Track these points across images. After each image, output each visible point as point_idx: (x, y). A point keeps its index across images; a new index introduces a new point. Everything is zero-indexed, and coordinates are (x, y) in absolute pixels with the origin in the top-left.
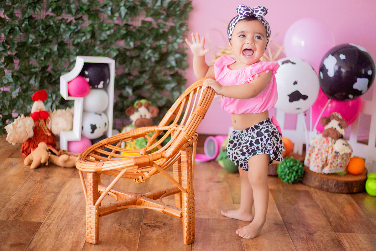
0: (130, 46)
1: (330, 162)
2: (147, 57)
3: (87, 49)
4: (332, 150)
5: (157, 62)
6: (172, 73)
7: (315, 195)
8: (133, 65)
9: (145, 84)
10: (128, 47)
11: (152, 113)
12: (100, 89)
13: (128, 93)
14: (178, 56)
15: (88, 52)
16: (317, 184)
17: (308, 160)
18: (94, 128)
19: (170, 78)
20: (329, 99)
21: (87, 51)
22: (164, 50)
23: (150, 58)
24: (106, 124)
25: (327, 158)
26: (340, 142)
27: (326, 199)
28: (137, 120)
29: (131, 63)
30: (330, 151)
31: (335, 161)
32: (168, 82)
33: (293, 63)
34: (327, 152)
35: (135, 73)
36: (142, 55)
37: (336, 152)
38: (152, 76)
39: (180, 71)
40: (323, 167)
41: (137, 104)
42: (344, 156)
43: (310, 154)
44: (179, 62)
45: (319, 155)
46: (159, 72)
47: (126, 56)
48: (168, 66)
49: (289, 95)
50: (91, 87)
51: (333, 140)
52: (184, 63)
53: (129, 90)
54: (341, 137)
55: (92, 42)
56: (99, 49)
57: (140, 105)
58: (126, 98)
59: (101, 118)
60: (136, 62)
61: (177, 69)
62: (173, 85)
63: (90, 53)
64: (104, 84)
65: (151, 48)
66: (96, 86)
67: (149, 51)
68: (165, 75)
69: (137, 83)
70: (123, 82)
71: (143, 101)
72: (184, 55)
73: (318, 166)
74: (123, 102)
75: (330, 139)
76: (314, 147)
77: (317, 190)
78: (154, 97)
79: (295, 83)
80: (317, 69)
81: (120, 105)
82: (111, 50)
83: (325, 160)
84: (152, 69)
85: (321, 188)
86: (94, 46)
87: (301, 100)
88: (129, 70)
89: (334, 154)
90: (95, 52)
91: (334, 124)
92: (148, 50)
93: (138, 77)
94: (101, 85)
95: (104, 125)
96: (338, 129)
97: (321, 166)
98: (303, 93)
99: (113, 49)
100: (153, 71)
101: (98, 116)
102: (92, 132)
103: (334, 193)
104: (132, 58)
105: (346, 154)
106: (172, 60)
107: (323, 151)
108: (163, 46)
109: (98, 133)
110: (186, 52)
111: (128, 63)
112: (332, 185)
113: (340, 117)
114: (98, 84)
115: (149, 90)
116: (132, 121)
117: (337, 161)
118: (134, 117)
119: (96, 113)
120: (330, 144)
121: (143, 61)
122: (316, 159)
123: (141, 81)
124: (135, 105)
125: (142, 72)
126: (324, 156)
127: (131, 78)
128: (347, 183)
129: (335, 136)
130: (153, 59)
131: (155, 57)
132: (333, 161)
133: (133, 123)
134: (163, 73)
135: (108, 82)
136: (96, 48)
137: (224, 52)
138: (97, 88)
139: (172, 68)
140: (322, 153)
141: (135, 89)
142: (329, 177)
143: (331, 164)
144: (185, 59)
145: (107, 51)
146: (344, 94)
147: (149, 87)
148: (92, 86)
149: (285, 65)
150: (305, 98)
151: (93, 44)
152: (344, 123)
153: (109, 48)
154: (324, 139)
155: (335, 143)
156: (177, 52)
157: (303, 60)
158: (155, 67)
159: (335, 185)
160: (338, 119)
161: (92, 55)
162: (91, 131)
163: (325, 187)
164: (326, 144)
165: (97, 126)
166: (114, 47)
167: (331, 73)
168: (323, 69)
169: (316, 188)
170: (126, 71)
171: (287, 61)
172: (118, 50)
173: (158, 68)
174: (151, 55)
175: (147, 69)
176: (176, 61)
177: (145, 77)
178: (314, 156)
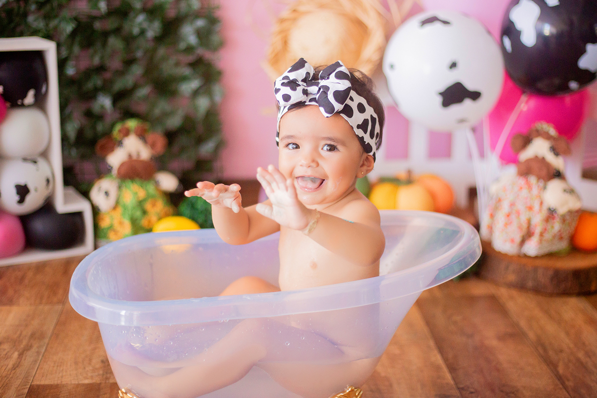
0: (99, 9)
1: (538, 231)
2: (136, 31)
3: (11, 21)
4: (541, 203)
5: (160, 39)
6: (191, 58)
7: (511, 306)
8: (109, 50)
9: (136, 87)
10: (94, 13)
11: (153, 146)
12: (29, 106)
13: (102, 107)
14: (200, 23)
15: (14, 28)
16: (512, 277)
17: (491, 228)
18: (23, 191)
19: (187, 71)
20: (523, 92)
21: (12, 25)
22: (171, 13)
23: (143, 32)
24: (48, 181)
25: (529, 222)
26: (555, 186)
27: (538, 313)
28: (122, 165)
29: (104, 44)
30: (536, 207)
31: (549, 227)
32: (184, 79)
33: (445, 23)
34: (530, 208)
35: (115, 64)
36: (126, 26)
37: (549, 209)
38: (151, 69)
39: (208, 55)
40: (523, 242)
41: (120, 131)
42: (568, 217)
43: (492, 216)
44: (204, 36)
45: (513, 217)
46: (165, 59)
47: (93, 31)
48: (182, 46)
49: (441, 94)
50: (8, 104)
51: (541, 184)
52: (215, 39)
53: (105, 102)
54: (558, 175)
55: (19, 7)
56: (35, 21)
57: (127, 133)
58: (100, 117)
59: (38, 170)
60: (114, 42)
61: (200, 51)
62: (194, 84)
63: (19, 29)
64: (36, 96)
65: (144, 10)
66: (19, 102)
67: (141, 18)
68: (177, 64)
69: (119, 85)
70: (90, 85)
71: (132, 124)
72: (213, 21)
73: (512, 241)
74: (94, 127)
75: (533, 180)
76: (500, 200)
77: (514, 293)
78: (157, 111)
79: (453, 65)
80: (497, 31)
81: (89, 134)
82: (60, 22)
83: (525, 226)
84: (151, 55)
85: (521, 286)
86: (25, 15)
87: (468, 102)
88: (102, 58)
89: (544, 213)
90: (28, 26)
91: (540, 148)
92: (137, 15)
93: (121, 73)
94: (30, 98)
95: (44, 183)
96: (551, 158)
97: (518, 239)
98: (470, 86)
99: (64, 19)
100: (151, 59)
101: (30, 166)
102: (21, 201)
103: (551, 295)
104: (106, 34)
105: (570, 212)
106: (189, 34)
107: (520, 206)
108: (168, 6)
109: (33, 202)
110: (218, 14)
111: (98, 45)
112: (544, 278)
113: (552, 131)
114: (24, 96)
115: (146, 98)
116: (112, 168)
117: (553, 227)
118: (116, 159)
119: (25, 160)
120: (535, 191)
121: (129, 40)
122: (506, 225)
123: (128, 80)
124: (116, 132)
125: (129, 62)
126: (523, 218)
127: (108, 75)
128: (577, 274)
129: (544, 172)
130: (150, 34)
131: (153, 29)
132: (545, 229)
133: (115, 172)
134: (171, 61)
135: (44, 89)
136: (31, 19)
137: (295, 11)
138: (23, 106)
139: (189, 49)
140: (518, 213)
141: (118, 97)
142: (538, 263)
143: (541, 235)
144: (217, 28)
145: (53, 23)
146: (557, 81)
147: (144, 91)
148: (9, 101)
149: (429, 28)
150: (475, 96)
151: (22, 9)
152: (562, 144)
153: (56, 16)
154: (521, 181)
155: (545, 188)
156: (197, 15)
157: (466, 15)
158: (154, 50)
159: (552, 279)
160: (547, 137)
161: (21, 35)
162: (17, 198)
163: (530, 284)
164: (525, 192)
165: (31, 187)
166: (66, 13)
167: (529, 39)
168: (509, 30)
169: (511, 286)
170: (96, 61)
171: (431, 18)
172: (76, 19)
173: (162, 51)
174: (145, 25)
175: (139, 54)
176: (199, 33)
177: (137, 70)
178: (501, 218)
